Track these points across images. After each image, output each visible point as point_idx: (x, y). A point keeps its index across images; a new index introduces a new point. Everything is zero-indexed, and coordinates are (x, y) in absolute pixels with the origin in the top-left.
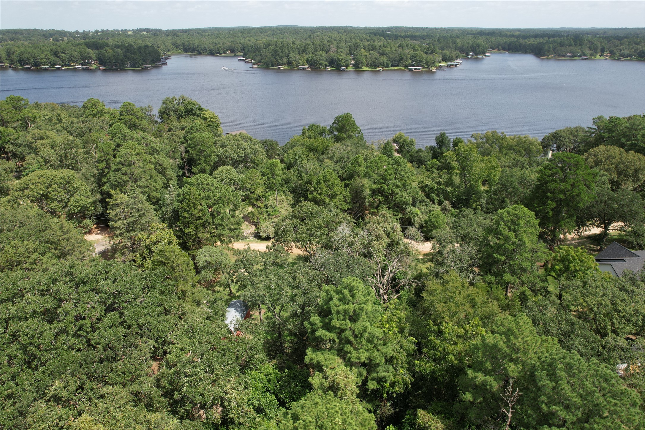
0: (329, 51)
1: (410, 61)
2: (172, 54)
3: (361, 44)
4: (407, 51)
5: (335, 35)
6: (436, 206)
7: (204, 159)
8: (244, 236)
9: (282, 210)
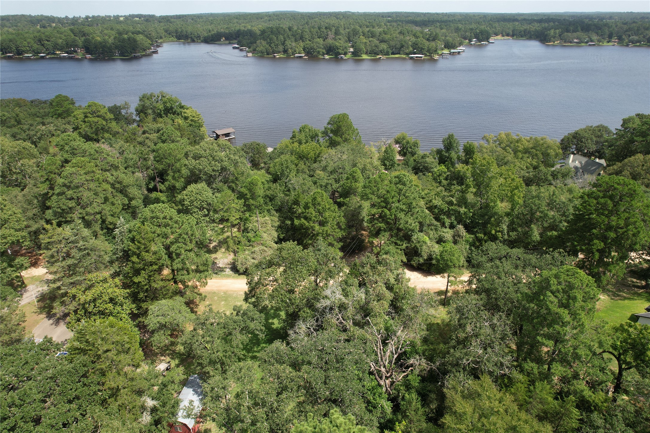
0: (326, 38)
1: (411, 49)
2: (164, 42)
3: (361, 31)
4: (408, 38)
5: (333, 21)
6: (448, 230)
7: (172, 174)
8: (219, 267)
9: (265, 235)
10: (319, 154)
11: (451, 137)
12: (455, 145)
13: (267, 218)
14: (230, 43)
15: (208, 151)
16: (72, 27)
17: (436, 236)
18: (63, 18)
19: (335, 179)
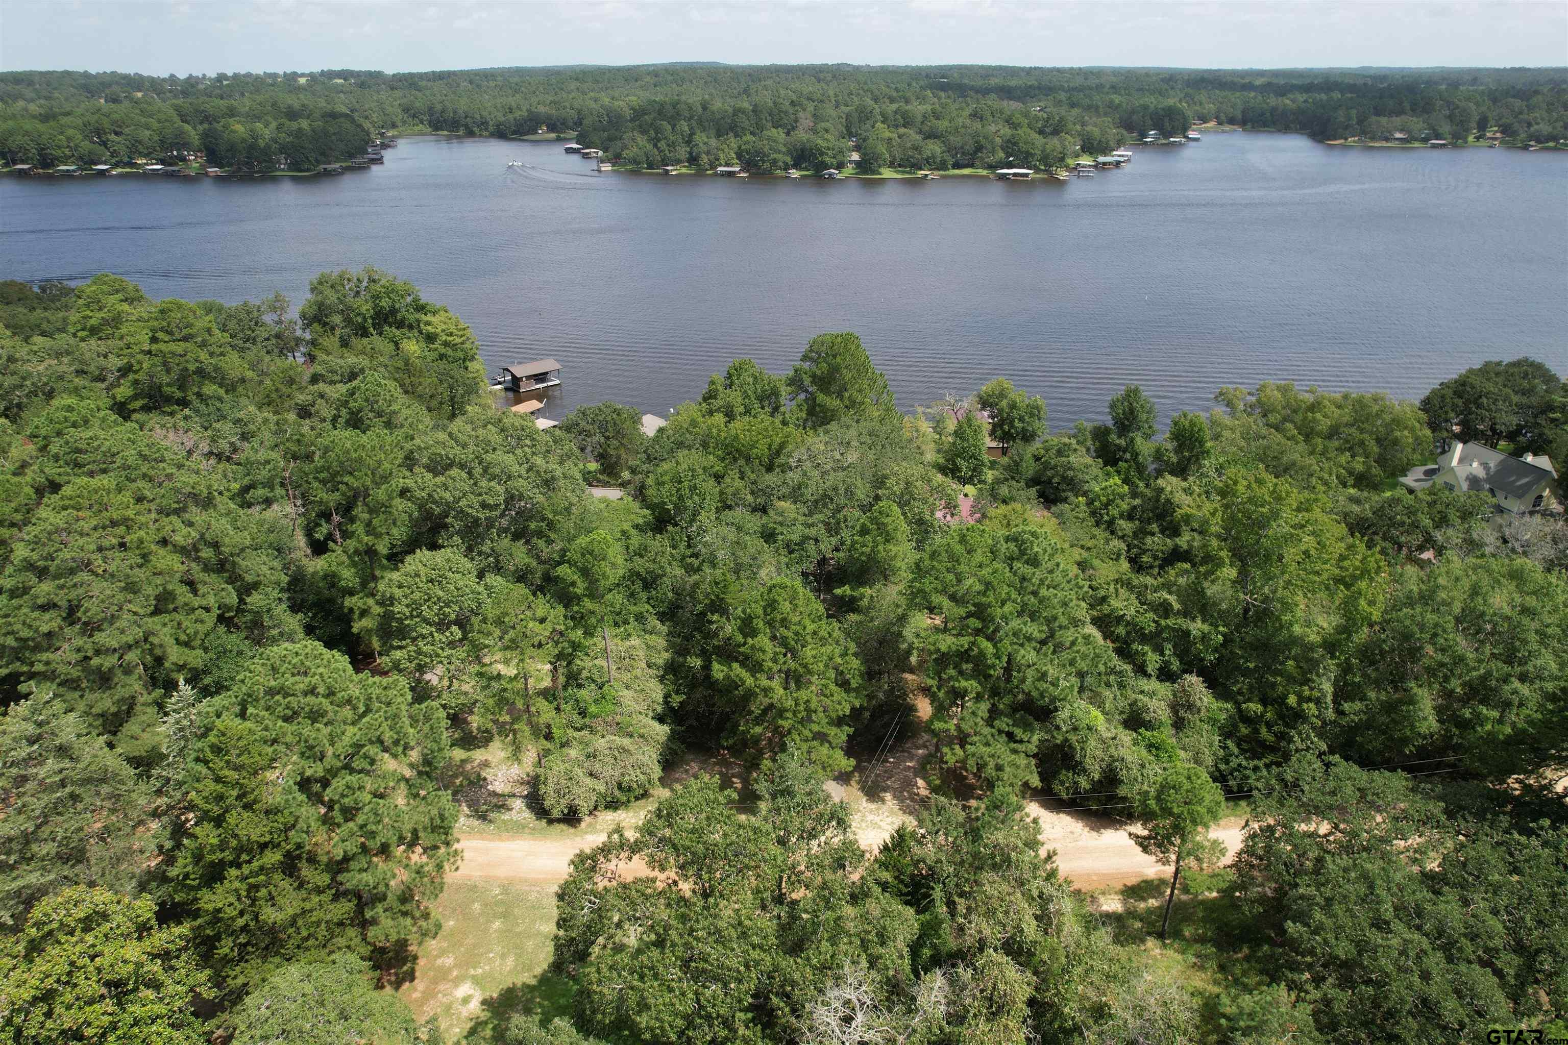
0: (793, 128)
1: (1001, 155)
2: (400, 136)
3: (877, 110)
4: (993, 128)
5: (810, 87)
6: (1153, 685)
7: (366, 516)
8: (495, 794)
9: (627, 697)
10: (782, 446)
11: (1132, 394)
12: (1144, 416)
13: (635, 641)
14: (559, 139)
15: (472, 448)
16: (180, 101)
17: (1122, 704)
18: (164, 80)
19: (827, 524)
